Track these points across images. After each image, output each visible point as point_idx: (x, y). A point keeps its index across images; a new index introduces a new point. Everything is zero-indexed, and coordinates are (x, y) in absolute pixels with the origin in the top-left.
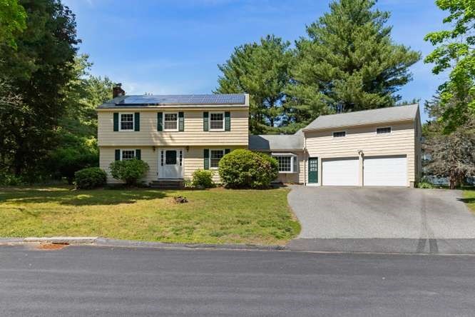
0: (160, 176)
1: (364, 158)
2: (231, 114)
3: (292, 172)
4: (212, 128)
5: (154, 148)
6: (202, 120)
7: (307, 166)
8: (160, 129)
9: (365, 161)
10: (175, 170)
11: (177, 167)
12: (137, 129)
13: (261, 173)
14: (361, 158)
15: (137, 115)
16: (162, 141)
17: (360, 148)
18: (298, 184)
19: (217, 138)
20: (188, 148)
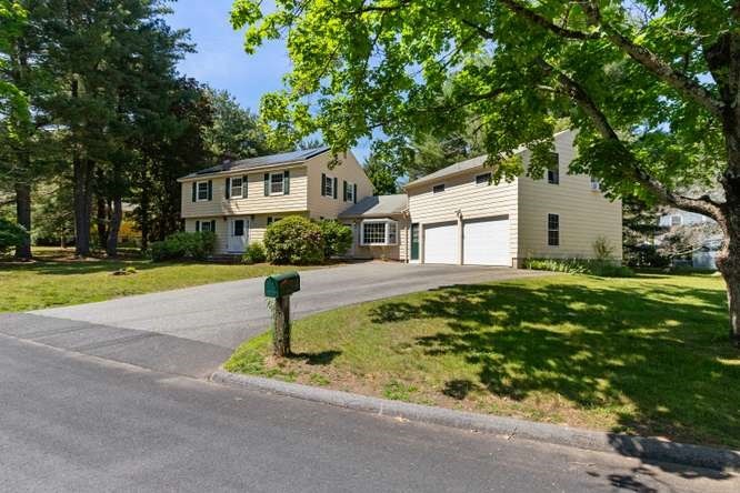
0: (231, 249)
1: (464, 222)
2: (291, 174)
3: (386, 244)
4: (273, 191)
5: (225, 218)
6: (262, 184)
7: (409, 236)
8: (227, 197)
9: (466, 225)
10: (241, 241)
11: (243, 238)
12: (210, 199)
13: (299, 245)
14: (459, 223)
15: (210, 182)
16: (230, 210)
17: (458, 207)
18: (398, 260)
19: (276, 204)
20: (253, 216)
